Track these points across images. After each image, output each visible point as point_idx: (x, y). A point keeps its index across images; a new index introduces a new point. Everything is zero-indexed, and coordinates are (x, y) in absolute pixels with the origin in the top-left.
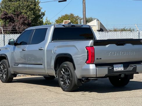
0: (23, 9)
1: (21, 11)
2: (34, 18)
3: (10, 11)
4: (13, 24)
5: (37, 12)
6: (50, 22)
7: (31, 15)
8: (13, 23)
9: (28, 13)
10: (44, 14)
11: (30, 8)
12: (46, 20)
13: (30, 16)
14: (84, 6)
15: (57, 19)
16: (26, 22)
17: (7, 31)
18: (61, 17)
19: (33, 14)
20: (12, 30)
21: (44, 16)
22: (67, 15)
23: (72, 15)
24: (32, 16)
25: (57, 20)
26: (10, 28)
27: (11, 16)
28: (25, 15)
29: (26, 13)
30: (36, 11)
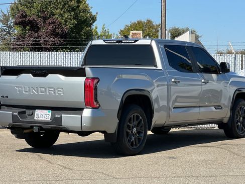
0: (57, 9)
1: (54, 11)
2: (76, 24)
3: (34, 11)
4: (36, 35)
5: (81, 14)
6: (110, 33)
7: (71, 19)
8: (35, 33)
9: (66, 16)
10: (94, 19)
11: (69, 6)
12: (103, 29)
13: (69, 21)
14: (164, 7)
15: (123, 29)
16: (59, 31)
17: (24, 45)
18: (131, 25)
19: (74, 18)
20: (34, 45)
21: (94, 22)
22: (141, 22)
23: (149, 21)
24: (73, 22)
25: (122, 31)
26: (30, 41)
27: (34, 20)
28: (60, 18)
29: (61, 15)
30: (80, 12)
